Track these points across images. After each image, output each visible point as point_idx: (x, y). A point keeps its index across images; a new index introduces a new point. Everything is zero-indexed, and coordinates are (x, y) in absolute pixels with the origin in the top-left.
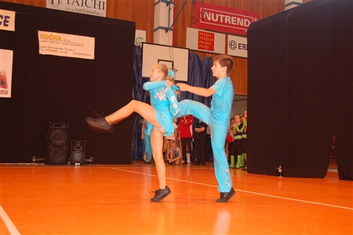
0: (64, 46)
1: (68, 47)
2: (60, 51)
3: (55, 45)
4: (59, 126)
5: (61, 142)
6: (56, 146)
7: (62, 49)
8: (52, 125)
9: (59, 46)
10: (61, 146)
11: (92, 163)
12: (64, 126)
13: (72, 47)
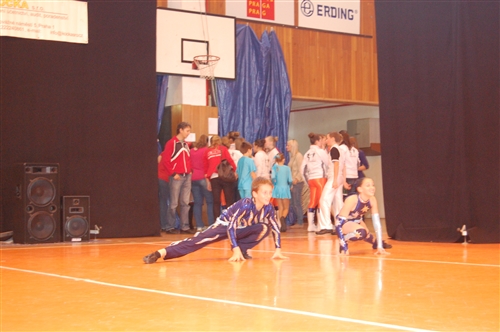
0: (33, 20)
1: (40, 20)
2: (26, 28)
3: (18, 18)
4: (40, 170)
5: (45, 201)
6: (38, 208)
7: (30, 25)
8: (27, 170)
9: (25, 19)
10: (45, 208)
11: (98, 237)
12: (48, 170)
13: (48, 21)
